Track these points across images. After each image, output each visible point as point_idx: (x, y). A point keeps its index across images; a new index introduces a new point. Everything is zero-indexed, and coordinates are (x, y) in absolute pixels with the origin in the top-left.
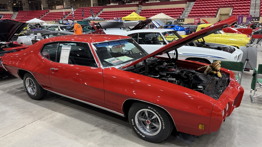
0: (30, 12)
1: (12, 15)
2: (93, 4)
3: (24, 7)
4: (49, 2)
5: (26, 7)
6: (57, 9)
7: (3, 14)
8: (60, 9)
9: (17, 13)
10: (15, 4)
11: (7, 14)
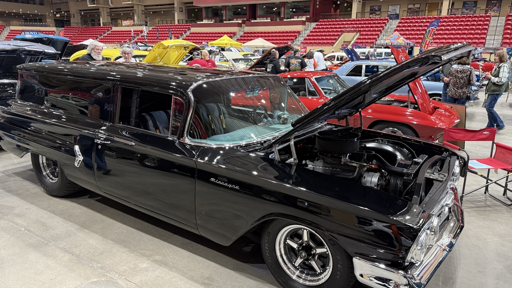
0: (82, 28)
2: (178, 20)
3: (72, 20)
6: (124, 26)
7: (40, 31)
8: (127, 26)
9: (62, 30)
11: (47, 31)
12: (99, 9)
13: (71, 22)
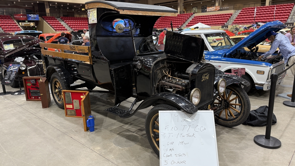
6: (208, 12)
8: (214, 11)
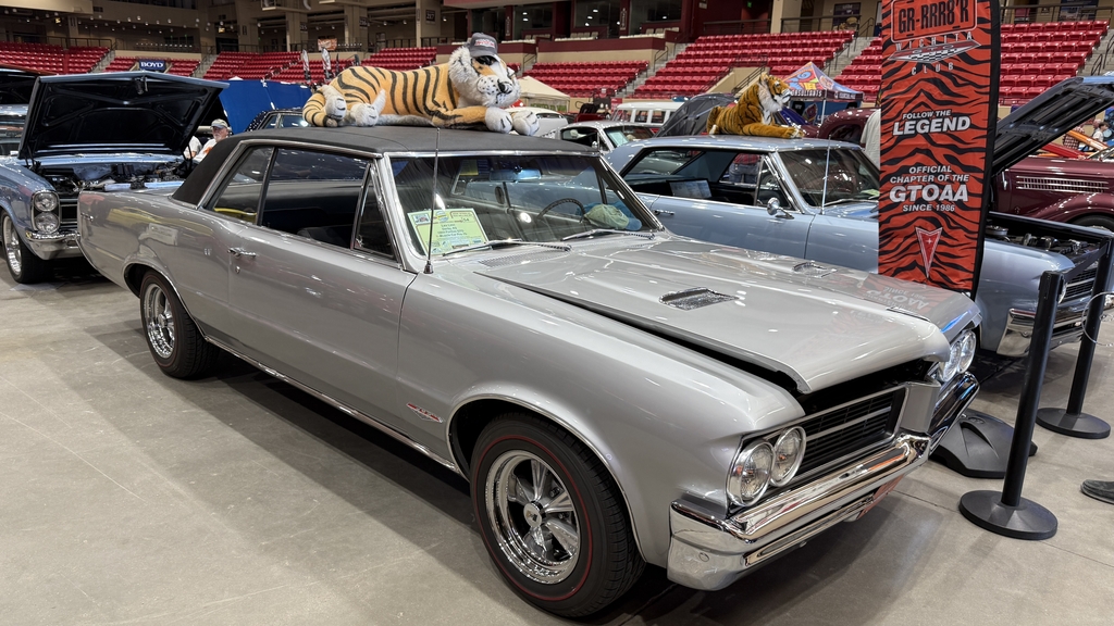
0: (254, 55)
1: (199, 65)
2: (422, 39)
3: (242, 40)
4: (319, 26)
5: (248, 40)
7: (170, 61)
9: (213, 59)
10: (221, 30)
11: (183, 62)
12: (284, 17)
13: (240, 43)
